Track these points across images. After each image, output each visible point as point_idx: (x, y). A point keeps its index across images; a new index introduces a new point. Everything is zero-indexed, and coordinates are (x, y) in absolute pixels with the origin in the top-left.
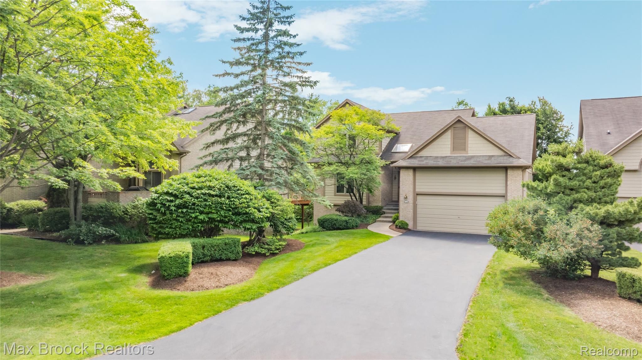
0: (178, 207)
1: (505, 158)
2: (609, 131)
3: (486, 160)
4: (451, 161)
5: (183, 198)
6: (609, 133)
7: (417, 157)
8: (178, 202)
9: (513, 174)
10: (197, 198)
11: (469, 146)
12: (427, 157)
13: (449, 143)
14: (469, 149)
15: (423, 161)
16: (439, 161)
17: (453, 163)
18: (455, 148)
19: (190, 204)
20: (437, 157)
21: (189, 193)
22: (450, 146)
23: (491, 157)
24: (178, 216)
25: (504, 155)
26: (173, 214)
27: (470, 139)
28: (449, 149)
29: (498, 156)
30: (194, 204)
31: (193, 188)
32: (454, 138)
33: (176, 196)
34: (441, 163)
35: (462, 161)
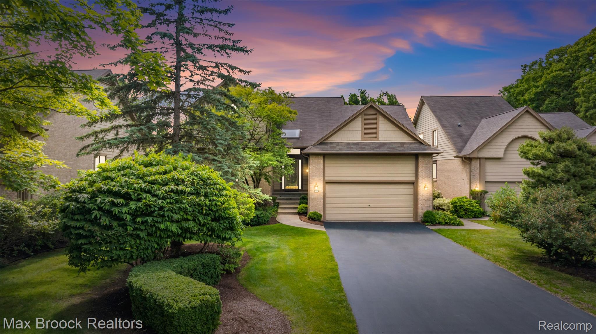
0: (134, 214)
1: (417, 145)
2: (459, 124)
3: (399, 147)
4: (365, 148)
5: (141, 198)
6: (459, 126)
7: (327, 143)
8: (133, 205)
9: (424, 161)
10: (164, 198)
11: (380, 132)
12: (338, 144)
13: (360, 129)
14: (380, 136)
15: (335, 147)
16: (353, 148)
17: (368, 150)
18: (365, 134)
19: (157, 209)
20: (348, 144)
21: (148, 192)
22: (360, 132)
23: (402, 144)
24: (135, 229)
25: (415, 143)
26: (127, 225)
27: (380, 125)
28: (360, 135)
29: (409, 143)
30: (161, 208)
31: (153, 183)
32: (365, 124)
33: (127, 197)
34: (355, 150)
35: (376, 148)
